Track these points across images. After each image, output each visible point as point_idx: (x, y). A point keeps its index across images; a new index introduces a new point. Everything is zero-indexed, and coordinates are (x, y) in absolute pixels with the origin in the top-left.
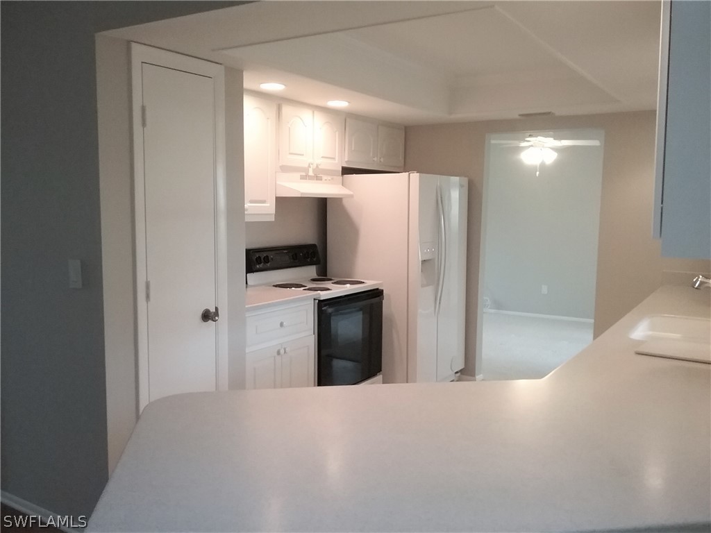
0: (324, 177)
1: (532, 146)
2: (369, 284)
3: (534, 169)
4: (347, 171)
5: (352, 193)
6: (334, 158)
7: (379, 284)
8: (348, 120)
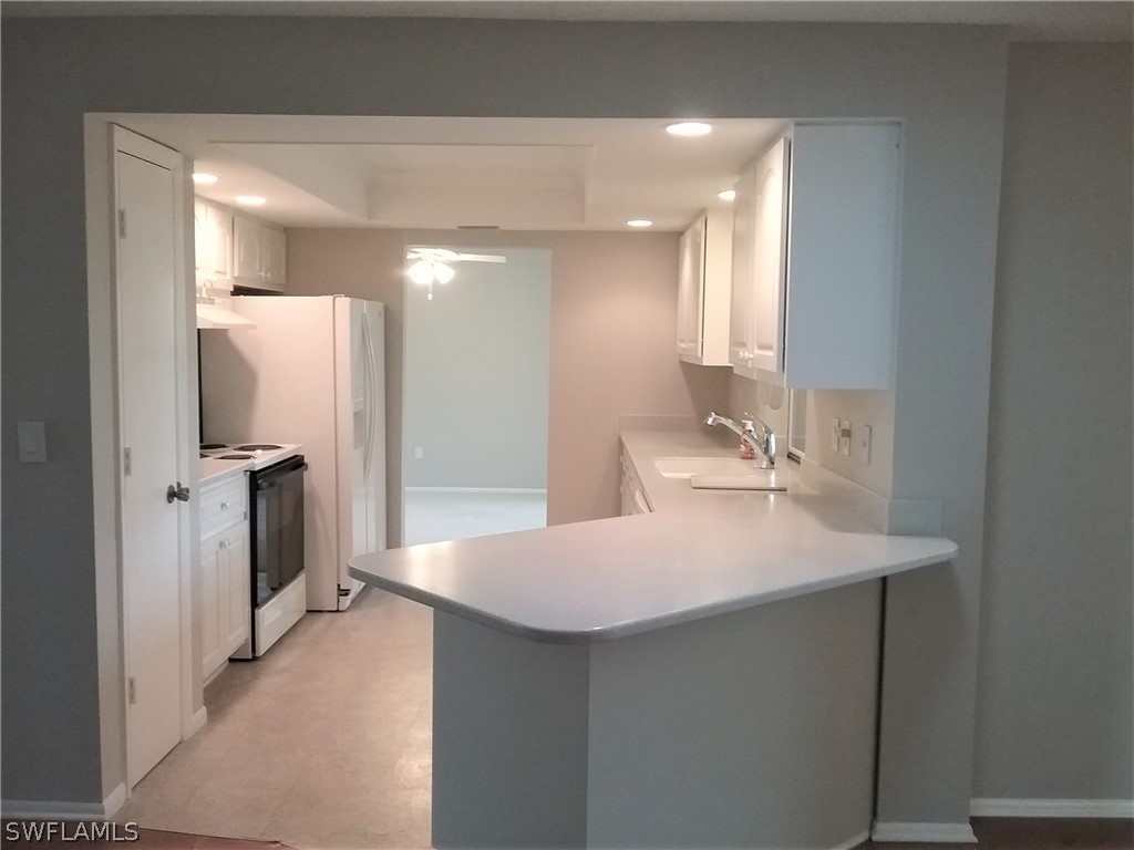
0: (218, 300)
1: (421, 259)
2: (288, 450)
3: (425, 290)
4: (239, 291)
5: (252, 323)
6: (225, 273)
7: (300, 448)
8: (236, 219)
